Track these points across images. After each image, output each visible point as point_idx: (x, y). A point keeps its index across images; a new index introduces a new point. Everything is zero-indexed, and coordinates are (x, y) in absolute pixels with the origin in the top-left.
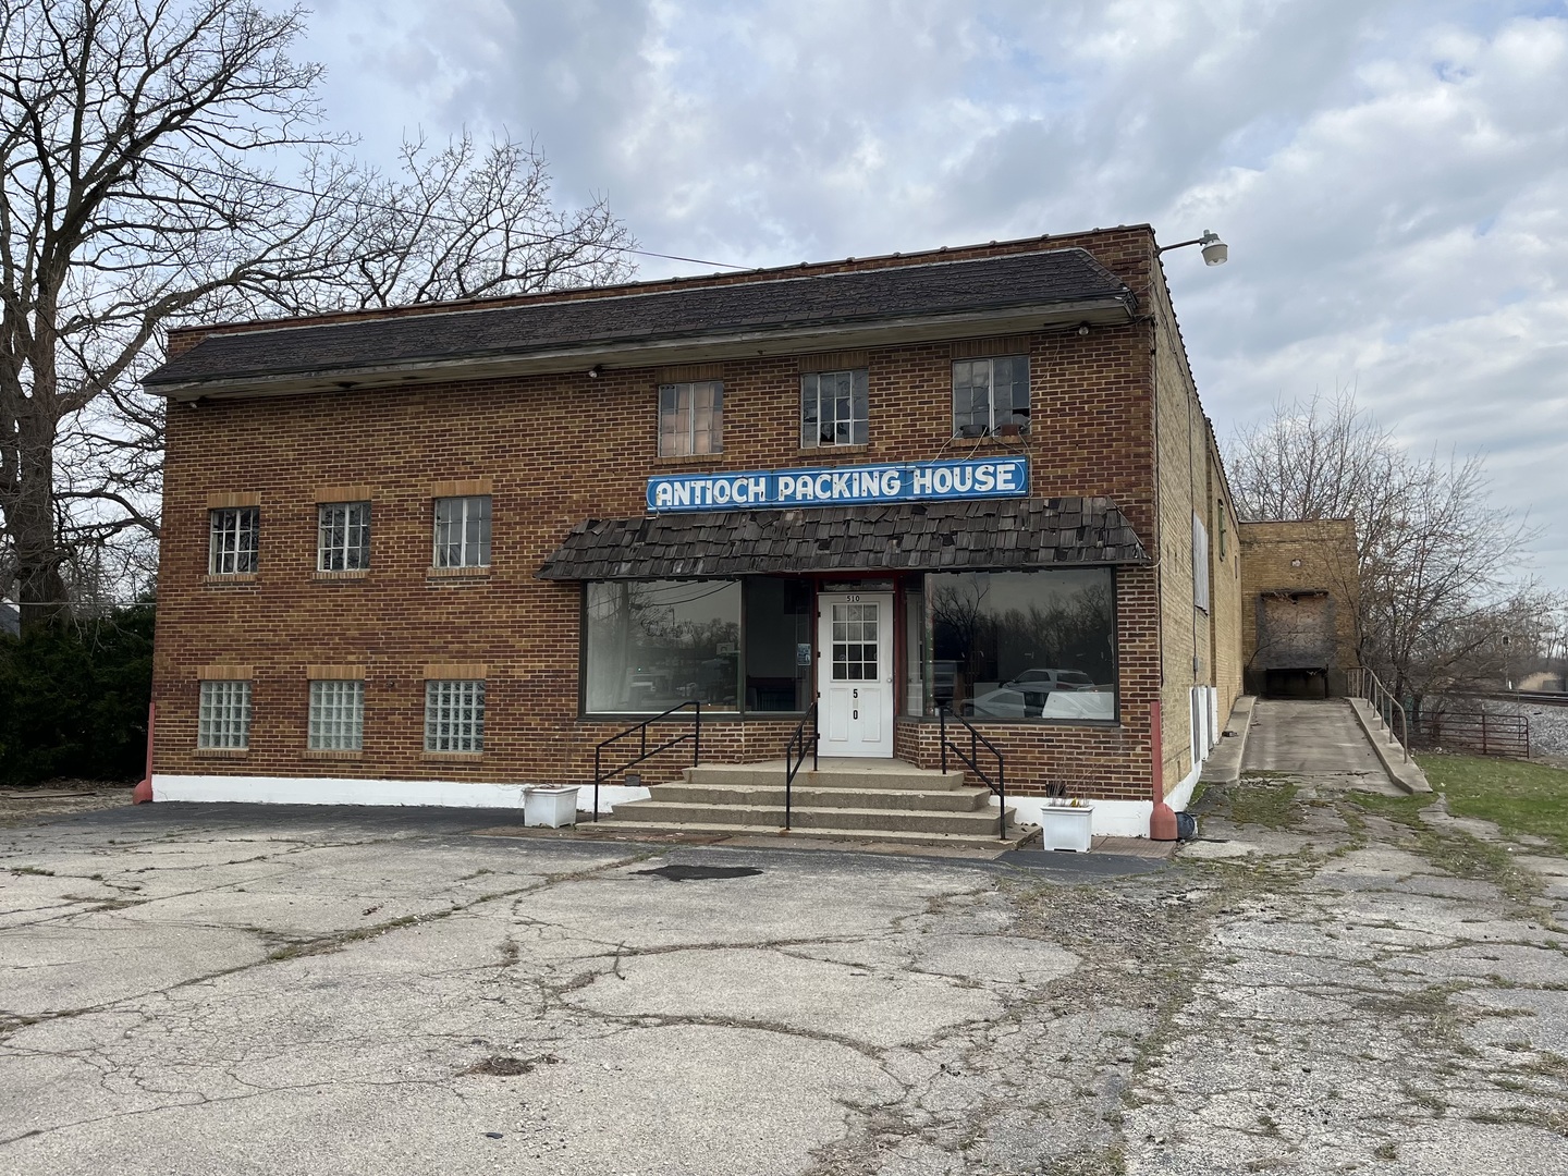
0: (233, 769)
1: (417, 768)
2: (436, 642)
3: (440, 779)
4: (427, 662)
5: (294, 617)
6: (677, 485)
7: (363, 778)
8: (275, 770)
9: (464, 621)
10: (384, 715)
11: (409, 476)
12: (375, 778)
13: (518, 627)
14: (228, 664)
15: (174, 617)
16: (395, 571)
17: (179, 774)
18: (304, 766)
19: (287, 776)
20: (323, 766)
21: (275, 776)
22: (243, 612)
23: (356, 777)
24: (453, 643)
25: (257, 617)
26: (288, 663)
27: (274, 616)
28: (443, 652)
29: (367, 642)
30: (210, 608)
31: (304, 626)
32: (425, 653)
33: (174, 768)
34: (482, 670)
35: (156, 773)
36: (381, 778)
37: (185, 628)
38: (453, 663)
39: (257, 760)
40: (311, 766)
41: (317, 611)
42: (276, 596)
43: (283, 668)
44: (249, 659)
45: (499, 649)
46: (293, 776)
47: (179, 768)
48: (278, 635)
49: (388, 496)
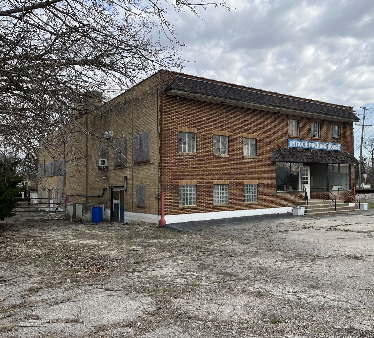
0: (193, 211)
1: (243, 207)
2: (246, 175)
3: (249, 209)
4: (244, 180)
5: (209, 167)
6: (293, 141)
7: (230, 210)
8: (205, 211)
9: (252, 170)
10: (234, 194)
11: (238, 131)
12: (233, 210)
13: (264, 172)
14: (189, 180)
15: (169, 165)
16: (236, 156)
17: (174, 214)
18: (214, 209)
19: (209, 212)
20: (219, 208)
21: (205, 212)
22: (193, 164)
23: (228, 211)
24: (250, 175)
25: (197, 166)
26: (208, 180)
27: (203, 166)
28: (248, 177)
29: (230, 174)
30: (182, 163)
31: (212, 169)
32: (244, 177)
33: (172, 213)
34: (257, 182)
35: (166, 215)
36: (235, 210)
37: (174, 169)
38: (250, 180)
39: (200, 208)
40: (216, 208)
41: (215, 165)
42: (203, 160)
43: (206, 181)
44: (196, 178)
45: (260, 177)
46: (211, 212)
47: (174, 213)
48: (204, 172)
49: (233, 136)
